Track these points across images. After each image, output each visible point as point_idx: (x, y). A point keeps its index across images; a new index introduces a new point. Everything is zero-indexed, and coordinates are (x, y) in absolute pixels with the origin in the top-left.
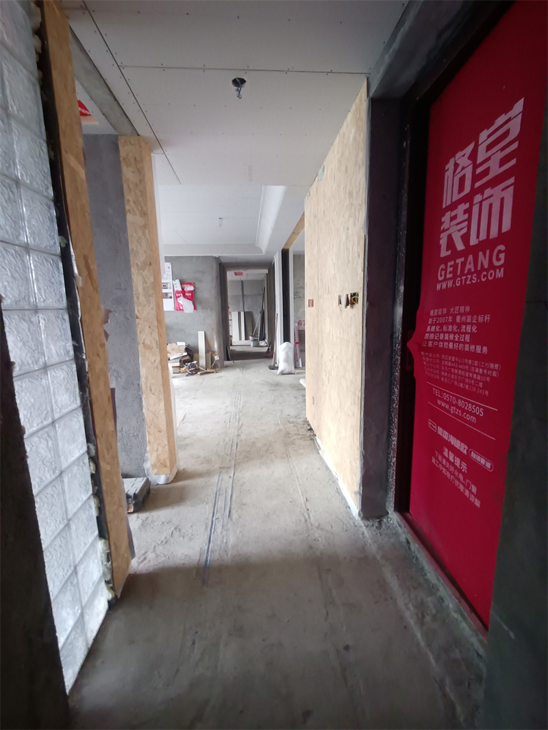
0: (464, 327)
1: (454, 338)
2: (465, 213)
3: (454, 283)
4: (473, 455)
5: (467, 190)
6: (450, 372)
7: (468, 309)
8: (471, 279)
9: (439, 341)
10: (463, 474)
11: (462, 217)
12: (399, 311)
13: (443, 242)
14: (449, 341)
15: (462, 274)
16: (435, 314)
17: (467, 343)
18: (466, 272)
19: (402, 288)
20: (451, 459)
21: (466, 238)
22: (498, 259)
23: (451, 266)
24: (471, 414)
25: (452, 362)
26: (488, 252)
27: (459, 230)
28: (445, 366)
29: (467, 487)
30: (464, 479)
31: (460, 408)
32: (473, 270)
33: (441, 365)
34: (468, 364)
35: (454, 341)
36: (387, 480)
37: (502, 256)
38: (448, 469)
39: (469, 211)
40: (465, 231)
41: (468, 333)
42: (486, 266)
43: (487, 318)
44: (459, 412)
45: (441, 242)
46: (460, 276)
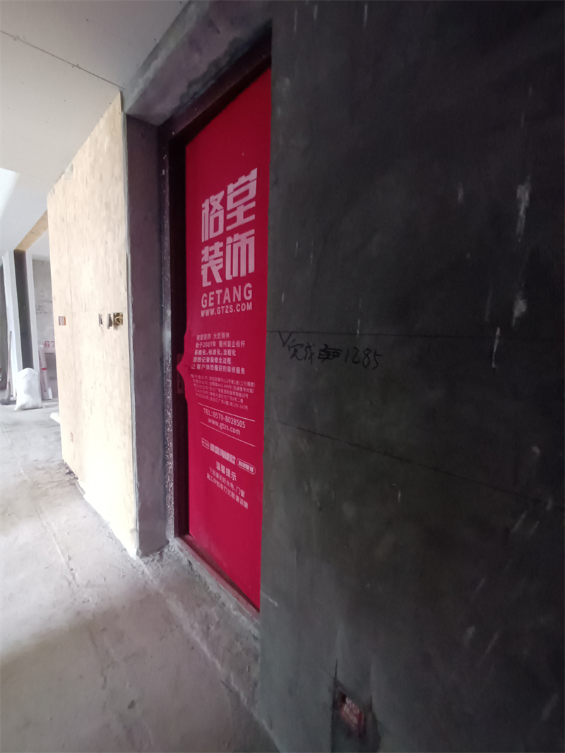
0: (225, 351)
1: (219, 361)
2: (220, 251)
3: (216, 311)
4: (240, 464)
5: (221, 231)
6: (217, 392)
7: (228, 335)
8: (229, 310)
9: (206, 363)
10: (234, 482)
11: (218, 254)
12: (168, 335)
13: (204, 273)
14: (214, 364)
15: (222, 304)
16: (202, 339)
17: (229, 365)
18: (224, 302)
19: (169, 312)
20: (223, 472)
21: (222, 272)
22: (248, 295)
23: (212, 296)
24: (236, 427)
25: (218, 383)
26: (240, 287)
27: (217, 265)
28: (213, 387)
29: (237, 493)
30: (235, 487)
31: (227, 424)
32: (230, 302)
33: (209, 386)
34: (231, 384)
35: (218, 364)
36: (165, 507)
37: (250, 292)
38: (220, 481)
39: (223, 249)
40: (221, 266)
41: (229, 357)
42: (239, 299)
43: (243, 343)
44: (226, 427)
45: (202, 273)
46: (220, 306)
